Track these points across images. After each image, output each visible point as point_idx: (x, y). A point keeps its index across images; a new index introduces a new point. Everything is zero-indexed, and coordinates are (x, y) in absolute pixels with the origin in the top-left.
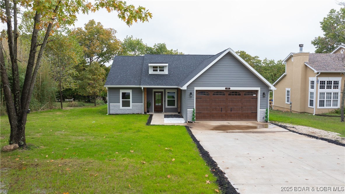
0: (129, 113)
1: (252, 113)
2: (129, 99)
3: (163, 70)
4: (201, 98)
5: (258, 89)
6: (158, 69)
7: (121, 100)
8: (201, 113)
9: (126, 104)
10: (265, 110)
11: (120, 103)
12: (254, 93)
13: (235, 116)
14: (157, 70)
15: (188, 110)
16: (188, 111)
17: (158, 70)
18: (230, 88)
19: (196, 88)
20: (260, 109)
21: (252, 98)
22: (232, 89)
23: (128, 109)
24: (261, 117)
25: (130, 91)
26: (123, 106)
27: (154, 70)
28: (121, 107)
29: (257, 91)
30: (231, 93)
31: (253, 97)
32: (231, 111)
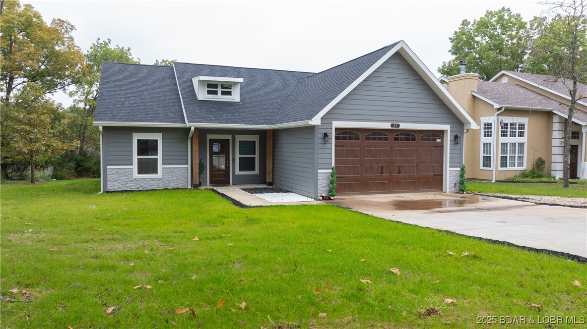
0: (156, 187)
1: (434, 175)
2: (156, 154)
3: (229, 93)
4: (343, 146)
5: (446, 127)
6: (219, 90)
7: (135, 157)
8: (343, 177)
9: (147, 167)
10: (459, 169)
11: (132, 165)
12: (438, 136)
13: (405, 182)
14: (216, 93)
15: (319, 171)
16: (319, 175)
17: (219, 93)
18: (398, 126)
19: (337, 124)
20: (450, 167)
21: (435, 147)
22: (404, 126)
23: (152, 180)
24: (451, 183)
25: (158, 137)
26: (139, 172)
27: (209, 92)
28: (136, 175)
29: (441, 133)
30: (398, 135)
31: (436, 145)
32: (399, 172)
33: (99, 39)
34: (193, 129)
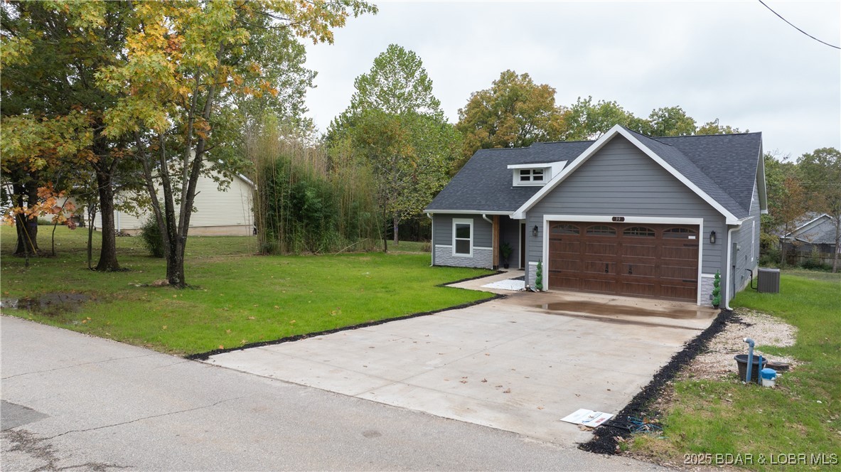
0: (468, 265)
1: (684, 281)
2: (469, 237)
3: (541, 178)
4: (560, 240)
5: (699, 221)
6: (532, 176)
7: (454, 238)
8: (560, 272)
9: (463, 247)
10: (713, 276)
11: (451, 245)
12: (690, 231)
13: (639, 285)
14: (528, 179)
15: (530, 263)
16: (530, 267)
17: (532, 178)
18: (623, 219)
19: (548, 217)
20: (702, 273)
21: (685, 245)
22: (629, 219)
23: (466, 258)
24: (704, 293)
25: (470, 222)
26: (457, 252)
27: (523, 179)
28: (454, 254)
29: (695, 228)
30: (629, 230)
31: (686, 243)
32: (630, 273)
33: (579, 98)
34: (484, 216)
